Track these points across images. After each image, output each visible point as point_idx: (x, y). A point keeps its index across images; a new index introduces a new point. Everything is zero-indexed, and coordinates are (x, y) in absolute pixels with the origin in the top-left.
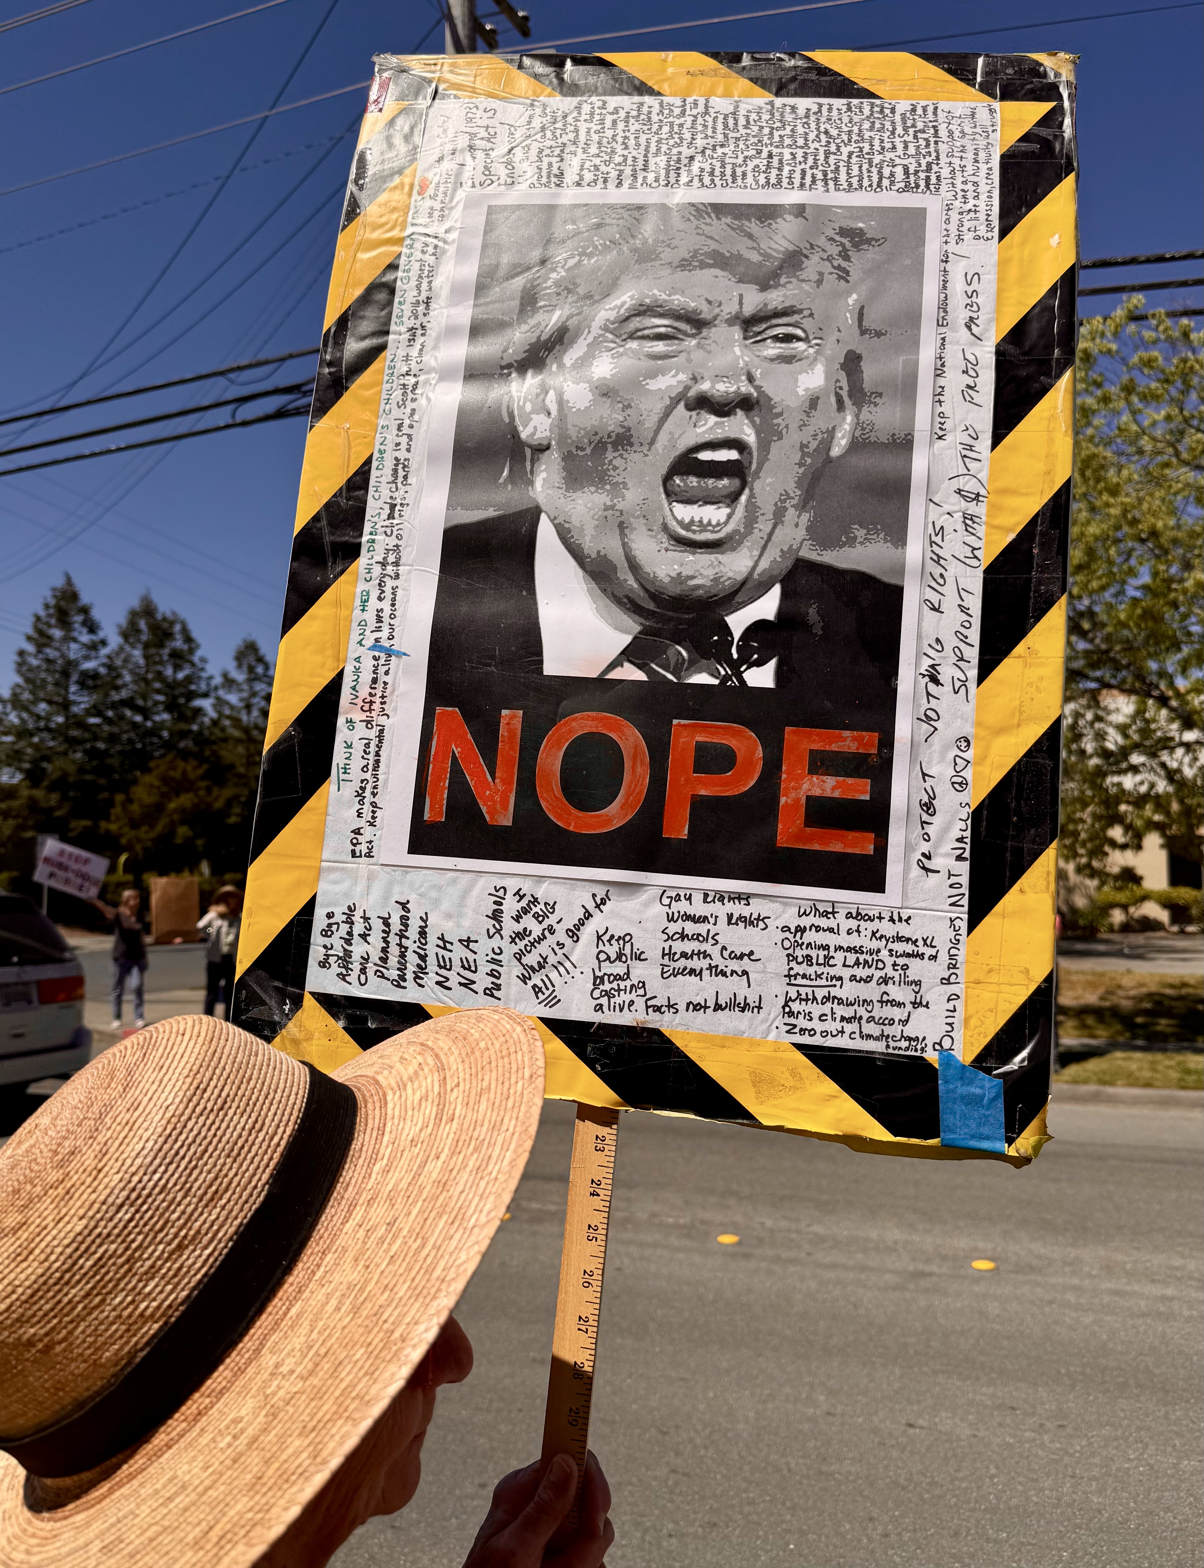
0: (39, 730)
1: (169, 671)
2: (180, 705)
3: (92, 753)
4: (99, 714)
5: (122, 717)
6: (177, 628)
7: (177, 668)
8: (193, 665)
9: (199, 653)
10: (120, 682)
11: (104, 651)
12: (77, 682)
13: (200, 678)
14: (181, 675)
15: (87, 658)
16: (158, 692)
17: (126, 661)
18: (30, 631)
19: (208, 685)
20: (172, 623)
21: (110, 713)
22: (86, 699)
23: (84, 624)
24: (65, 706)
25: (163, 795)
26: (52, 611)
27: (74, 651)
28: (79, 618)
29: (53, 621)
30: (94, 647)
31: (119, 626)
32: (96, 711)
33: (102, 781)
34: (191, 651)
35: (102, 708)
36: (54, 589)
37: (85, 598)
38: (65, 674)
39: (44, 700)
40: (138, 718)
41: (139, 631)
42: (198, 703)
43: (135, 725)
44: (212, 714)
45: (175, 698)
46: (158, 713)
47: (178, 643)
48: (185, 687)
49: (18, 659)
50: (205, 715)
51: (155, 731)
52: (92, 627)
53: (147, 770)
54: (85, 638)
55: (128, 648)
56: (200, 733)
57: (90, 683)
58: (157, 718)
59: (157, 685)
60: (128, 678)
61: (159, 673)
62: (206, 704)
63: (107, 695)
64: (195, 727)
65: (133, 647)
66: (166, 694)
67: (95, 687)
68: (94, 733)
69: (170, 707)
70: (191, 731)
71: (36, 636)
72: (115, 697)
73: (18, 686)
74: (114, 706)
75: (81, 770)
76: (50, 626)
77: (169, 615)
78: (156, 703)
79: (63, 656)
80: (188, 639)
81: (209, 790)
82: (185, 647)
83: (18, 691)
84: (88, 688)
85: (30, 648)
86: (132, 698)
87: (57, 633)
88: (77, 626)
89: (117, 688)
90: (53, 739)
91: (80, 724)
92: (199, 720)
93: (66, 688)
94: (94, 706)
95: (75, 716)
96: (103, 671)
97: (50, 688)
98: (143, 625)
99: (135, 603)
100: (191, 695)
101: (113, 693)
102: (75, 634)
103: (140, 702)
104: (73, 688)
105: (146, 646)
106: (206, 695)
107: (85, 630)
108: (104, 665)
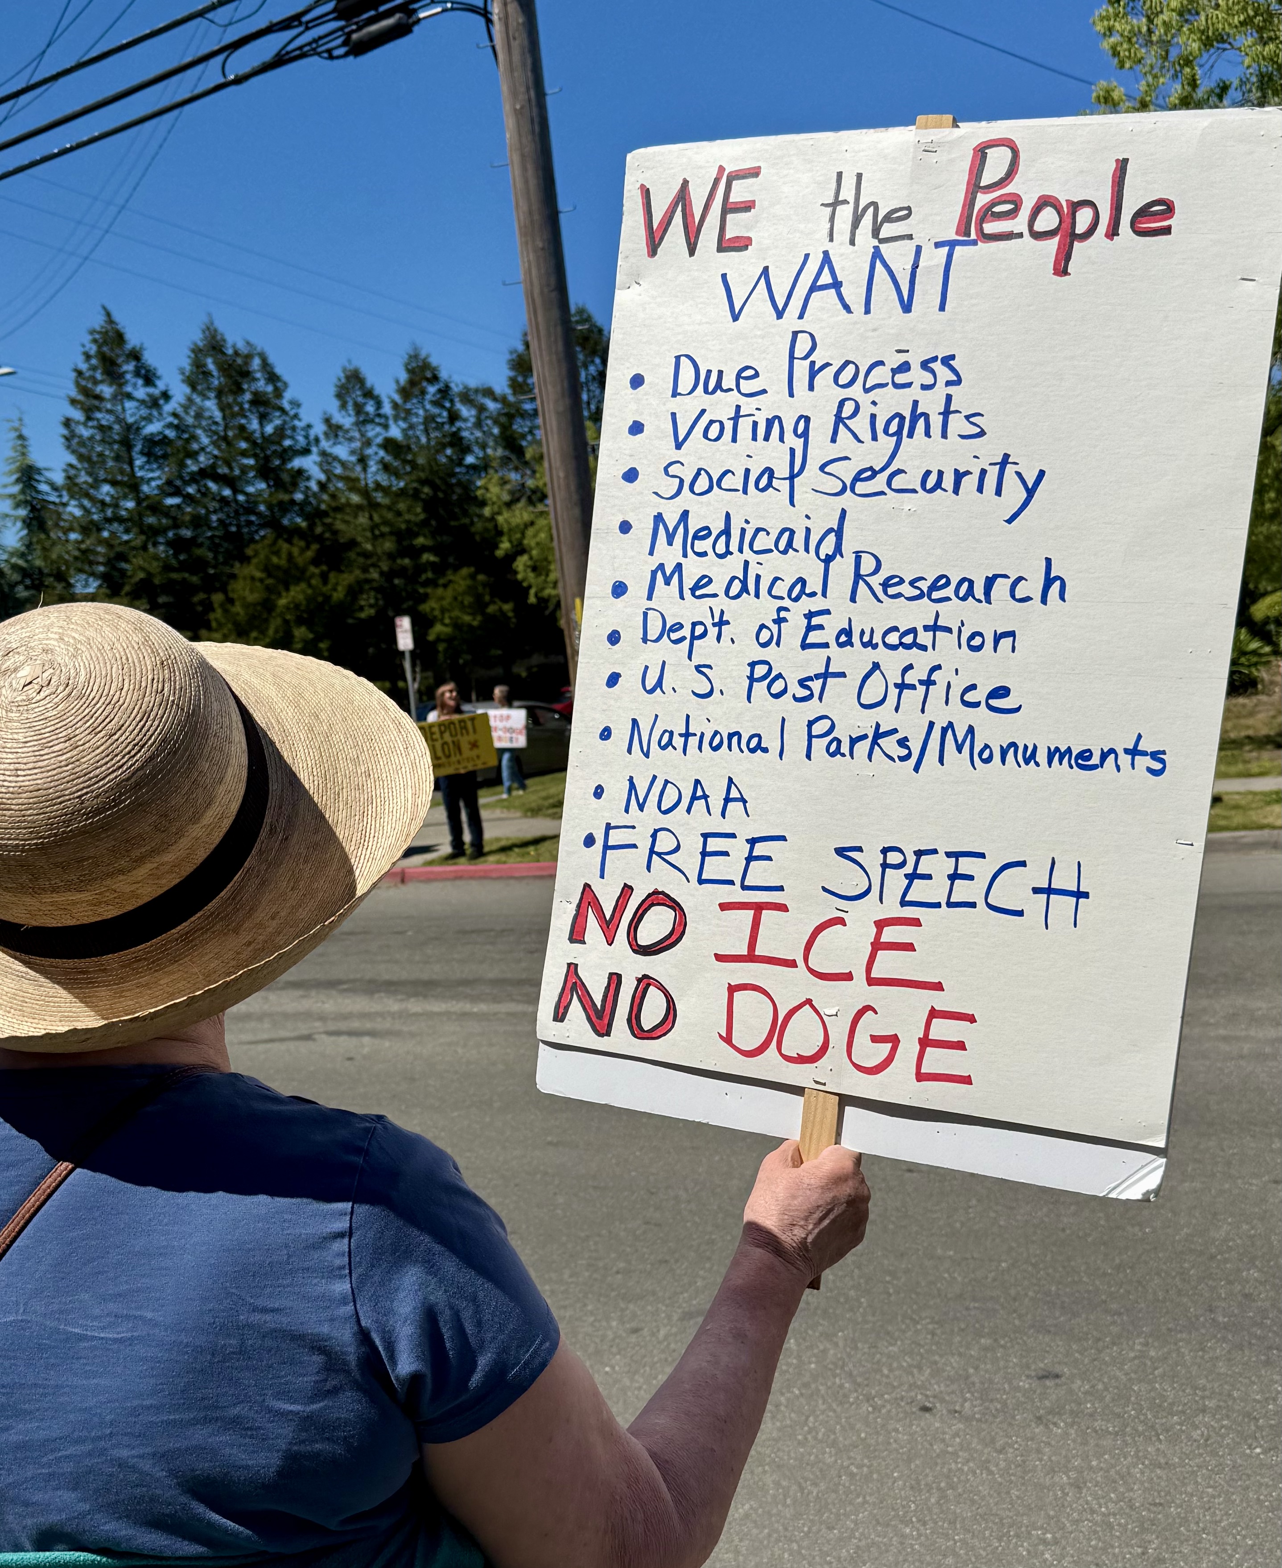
0: (108, 520)
1: (255, 425)
2: (274, 470)
3: (177, 544)
4: (177, 492)
5: (205, 493)
6: (256, 363)
7: (263, 418)
8: (283, 411)
9: (288, 395)
10: (195, 446)
11: (168, 408)
12: (142, 453)
13: (294, 428)
14: (269, 429)
15: (149, 419)
16: (244, 454)
17: (198, 416)
18: (74, 393)
19: (307, 437)
20: (249, 357)
21: (191, 490)
22: (157, 474)
23: (137, 374)
24: (133, 486)
25: (268, 589)
26: (94, 361)
27: (131, 411)
28: (130, 367)
29: (99, 376)
30: (154, 403)
31: (182, 372)
32: (171, 488)
33: (195, 579)
34: (278, 393)
35: (178, 483)
36: (92, 332)
37: (133, 340)
38: (127, 444)
39: (105, 481)
40: (227, 492)
41: (207, 374)
42: (297, 463)
43: (223, 500)
44: (317, 474)
45: (267, 459)
46: (248, 483)
47: (262, 385)
48: (279, 443)
49: (65, 432)
50: (308, 478)
51: (250, 508)
52: (149, 378)
53: (245, 560)
54: (141, 392)
55: (198, 400)
56: (306, 502)
57: (158, 451)
58: (251, 489)
59: (243, 445)
60: (205, 440)
61: (242, 428)
62: (309, 464)
63: (182, 465)
64: (299, 497)
65: (205, 397)
66: (255, 456)
67: (165, 456)
68: (174, 518)
69: (265, 472)
70: (293, 502)
71: (80, 397)
72: (192, 467)
73: (71, 466)
74: (195, 478)
75: (167, 568)
76: (96, 382)
77: (241, 346)
78: (244, 470)
79: (120, 420)
80: (273, 378)
81: (324, 577)
82: (270, 389)
83: (72, 472)
84: (157, 458)
85: (77, 415)
86: (213, 466)
87: (106, 390)
88: (128, 376)
89: (193, 455)
90: (127, 531)
91: (156, 508)
92: (302, 485)
93: (131, 463)
94: (169, 483)
95: (147, 497)
96: (171, 434)
97: (110, 463)
98: (211, 365)
99: (197, 337)
100: (287, 454)
101: (189, 462)
102: (129, 389)
103: (223, 470)
104: (139, 462)
105: (220, 394)
106: (306, 452)
107: (140, 382)
108: (170, 425)
